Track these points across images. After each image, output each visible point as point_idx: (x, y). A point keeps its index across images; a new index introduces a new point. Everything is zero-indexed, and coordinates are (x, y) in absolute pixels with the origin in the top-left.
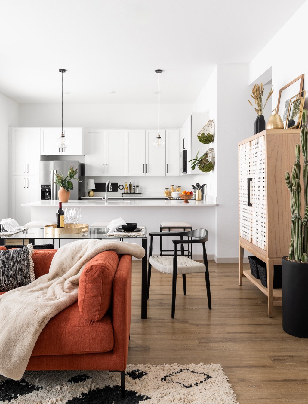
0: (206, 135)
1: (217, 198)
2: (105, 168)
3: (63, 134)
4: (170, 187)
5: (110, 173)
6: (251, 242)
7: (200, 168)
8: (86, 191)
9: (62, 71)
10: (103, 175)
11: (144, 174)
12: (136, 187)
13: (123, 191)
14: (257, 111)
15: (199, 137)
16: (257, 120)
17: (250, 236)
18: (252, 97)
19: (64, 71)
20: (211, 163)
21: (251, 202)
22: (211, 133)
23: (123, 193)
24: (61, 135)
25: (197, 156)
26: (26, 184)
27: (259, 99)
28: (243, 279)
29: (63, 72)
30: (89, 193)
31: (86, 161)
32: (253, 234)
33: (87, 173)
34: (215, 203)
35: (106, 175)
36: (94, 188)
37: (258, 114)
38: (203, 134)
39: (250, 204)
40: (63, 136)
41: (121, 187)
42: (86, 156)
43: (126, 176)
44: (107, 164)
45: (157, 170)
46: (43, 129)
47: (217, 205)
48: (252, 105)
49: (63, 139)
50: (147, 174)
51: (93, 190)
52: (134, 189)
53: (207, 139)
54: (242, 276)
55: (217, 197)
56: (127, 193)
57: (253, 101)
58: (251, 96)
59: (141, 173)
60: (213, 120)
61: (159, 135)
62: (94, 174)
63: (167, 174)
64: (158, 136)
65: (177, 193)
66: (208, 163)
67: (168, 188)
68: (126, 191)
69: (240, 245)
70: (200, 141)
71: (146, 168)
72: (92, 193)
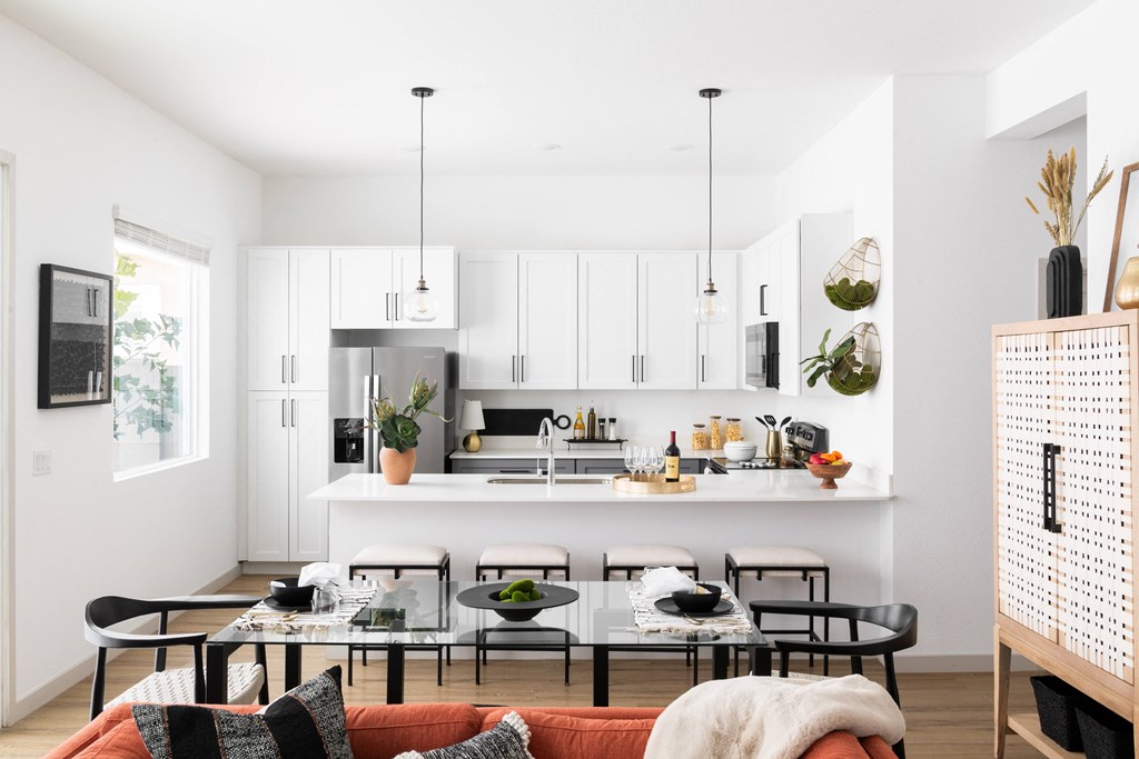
0: (853, 283)
1: (891, 477)
2: (518, 367)
3: (423, 282)
4: (707, 422)
5: (534, 382)
6: (1054, 639)
7: (832, 381)
8: (461, 435)
9: (419, 93)
10: (514, 386)
11: (633, 386)
12: (607, 421)
13: (570, 433)
14: (1056, 232)
15: (828, 289)
16: (1056, 260)
17: (1054, 624)
18: (1044, 190)
19: (426, 93)
20: (867, 368)
21: (1059, 519)
22: (870, 279)
23: (570, 441)
24: (418, 285)
25: (822, 347)
26: (289, 416)
27: (1065, 197)
28: (1009, 739)
29: (423, 96)
30: (466, 441)
31: (463, 347)
32: (1063, 617)
33: (466, 381)
34: (884, 491)
35: (523, 386)
36: (482, 426)
37: (1054, 241)
38: (846, 281)
39: (1051, 525)
40: (423, 289)
41: (563, 422)
42: (462, 333)
43: (578, 392)
44: (525, 355)
45: (670, 372)
46: (338, 252)
47: (893, 499)
48: (1037, 212)
49: (425, 295)
50: (642, 386)
51: (480, 433)
52: (602, 427)
53: (853, 296)
54: (1006, 730)
55: (892, 473)
56: (582, 440)
57: (1042, 199)
58: (1039, 188)
59: (625, 382)
60: (871, 240)
61: (712, 285)
62: (487, 383)
63: (702, 386)
64: (708, 288)
65: (740, 444)
66: (861, 369)
67: (703, 426)
68: (578, 434)
69: (1000, 638)
70: (833, 302)
71: (639, 367)
72: (474, 441)
